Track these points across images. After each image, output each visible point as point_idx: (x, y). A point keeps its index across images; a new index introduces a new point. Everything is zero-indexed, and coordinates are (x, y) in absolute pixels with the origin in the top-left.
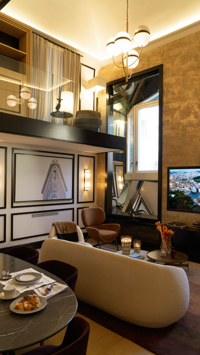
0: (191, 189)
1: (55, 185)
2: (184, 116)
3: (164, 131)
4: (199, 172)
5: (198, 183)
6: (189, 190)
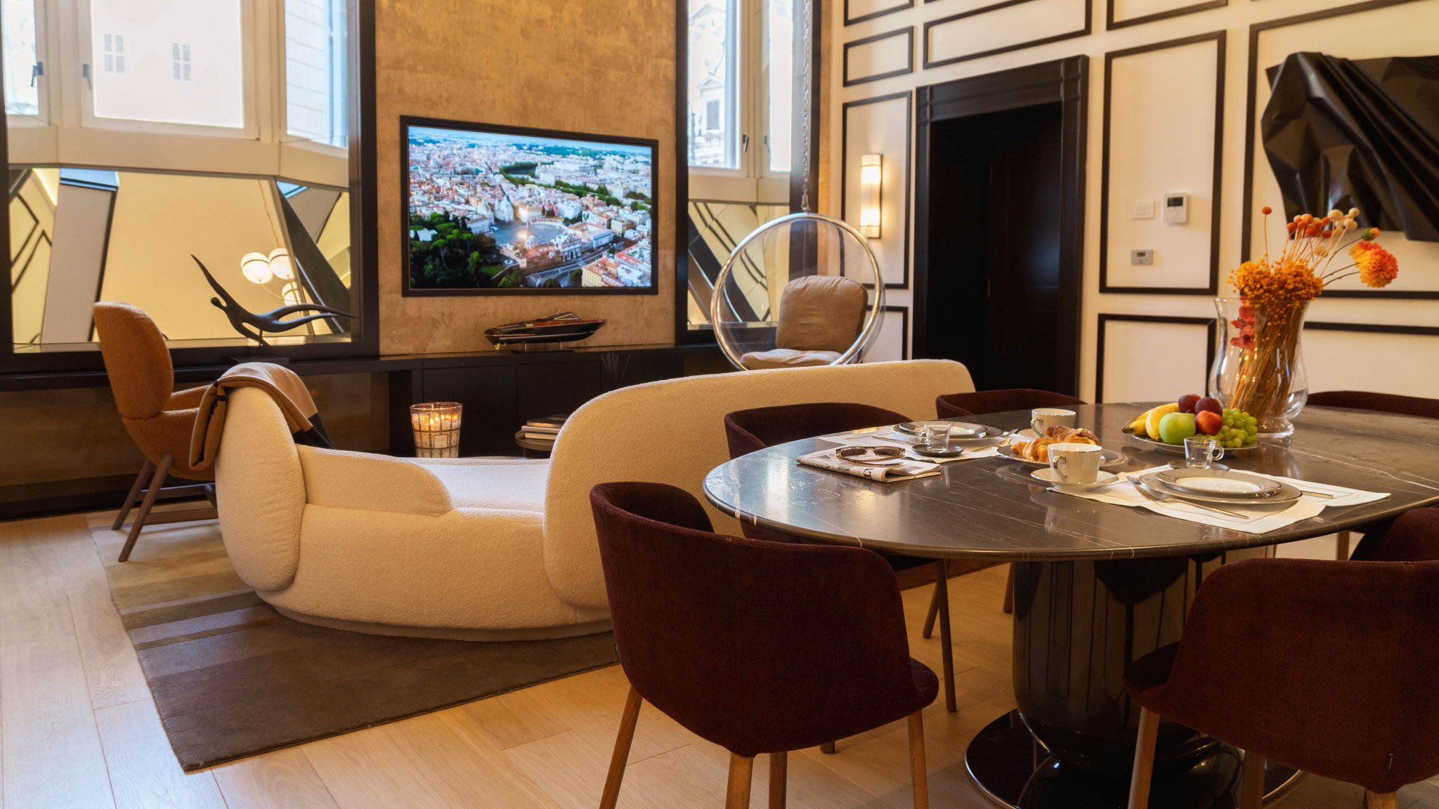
4: (521, 149)
5: (517, 187)
6: (488, 214)
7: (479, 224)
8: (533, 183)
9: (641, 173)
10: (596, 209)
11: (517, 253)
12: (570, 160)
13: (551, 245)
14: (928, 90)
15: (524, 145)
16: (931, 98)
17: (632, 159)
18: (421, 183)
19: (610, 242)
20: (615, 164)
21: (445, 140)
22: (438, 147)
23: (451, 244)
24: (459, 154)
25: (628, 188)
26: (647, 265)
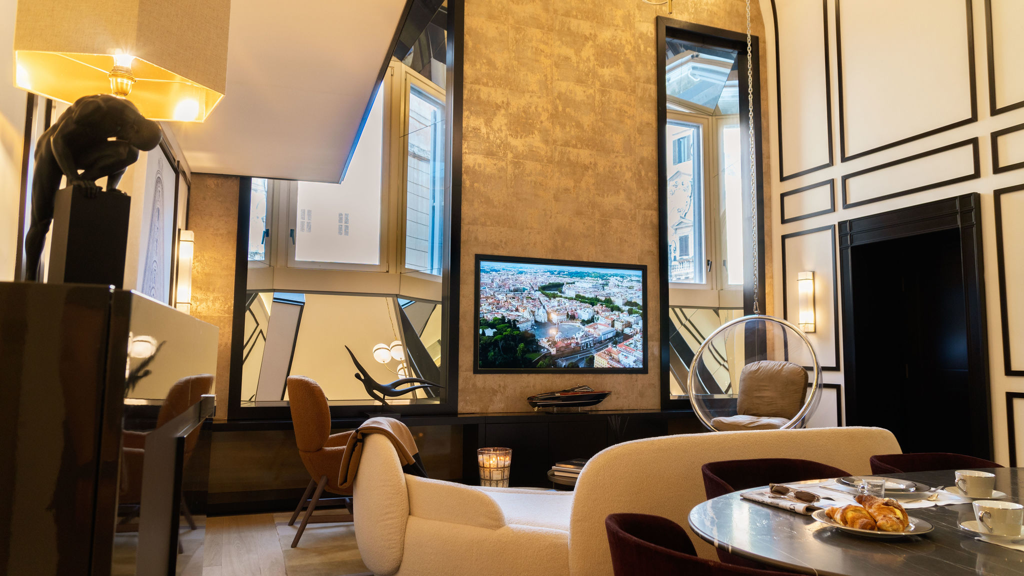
2: (519, 129)
3: (467, 156)
4: (552, 274)
5: (550, 299)
6: (531, 318)
7: (525, 325)
8: (561, 297)
9: (635, 289)
10: (603, 313)
11: (550, 345)
12: (585, 280)
13: (573, 338)
14: (848, 223)
16: (851, 229)
17: (629, 279)
18: (487, 298)
19: (613, 336)
20: (617, 282)
21: (504, 269)
22: (499, 274)
23: (506, 338)
24: (512, 278)
25: (626, 299)
26: (640, 352)
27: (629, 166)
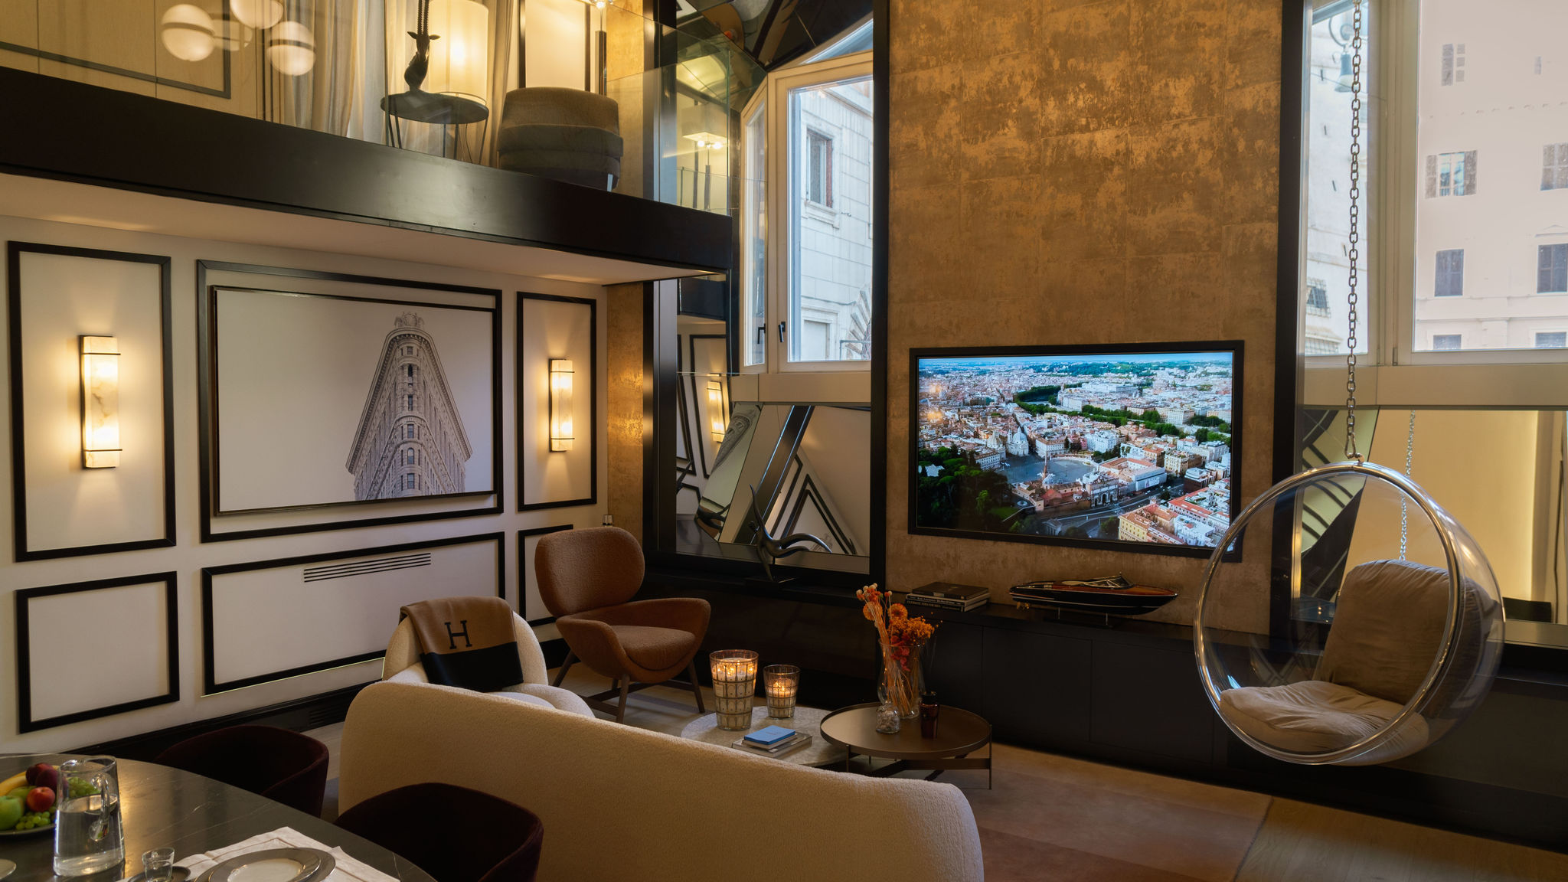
0: (1005, 444)
1: (411, 433)
2: (980, 127)
3: (898, 193)
4: (1040, 371)
5: (1034, 416)
6: (1000, 448)
7: (989, 460)
8: (1054, 411)
9: (1214, 390)
10: (1140, 440)
11: (1032, 494)
12: (1103, 379)
13: (1076, 485)
15: (1044, 366)
17: (1200, 370)
19: (1161, 484)
20: (1171, 379)
21: (955, 369)
22: (947, 377)
23: (959, 481)
24: (969, 383)
25: (1191, 410)
26: (1223, 518)
27: (1206, 138)
